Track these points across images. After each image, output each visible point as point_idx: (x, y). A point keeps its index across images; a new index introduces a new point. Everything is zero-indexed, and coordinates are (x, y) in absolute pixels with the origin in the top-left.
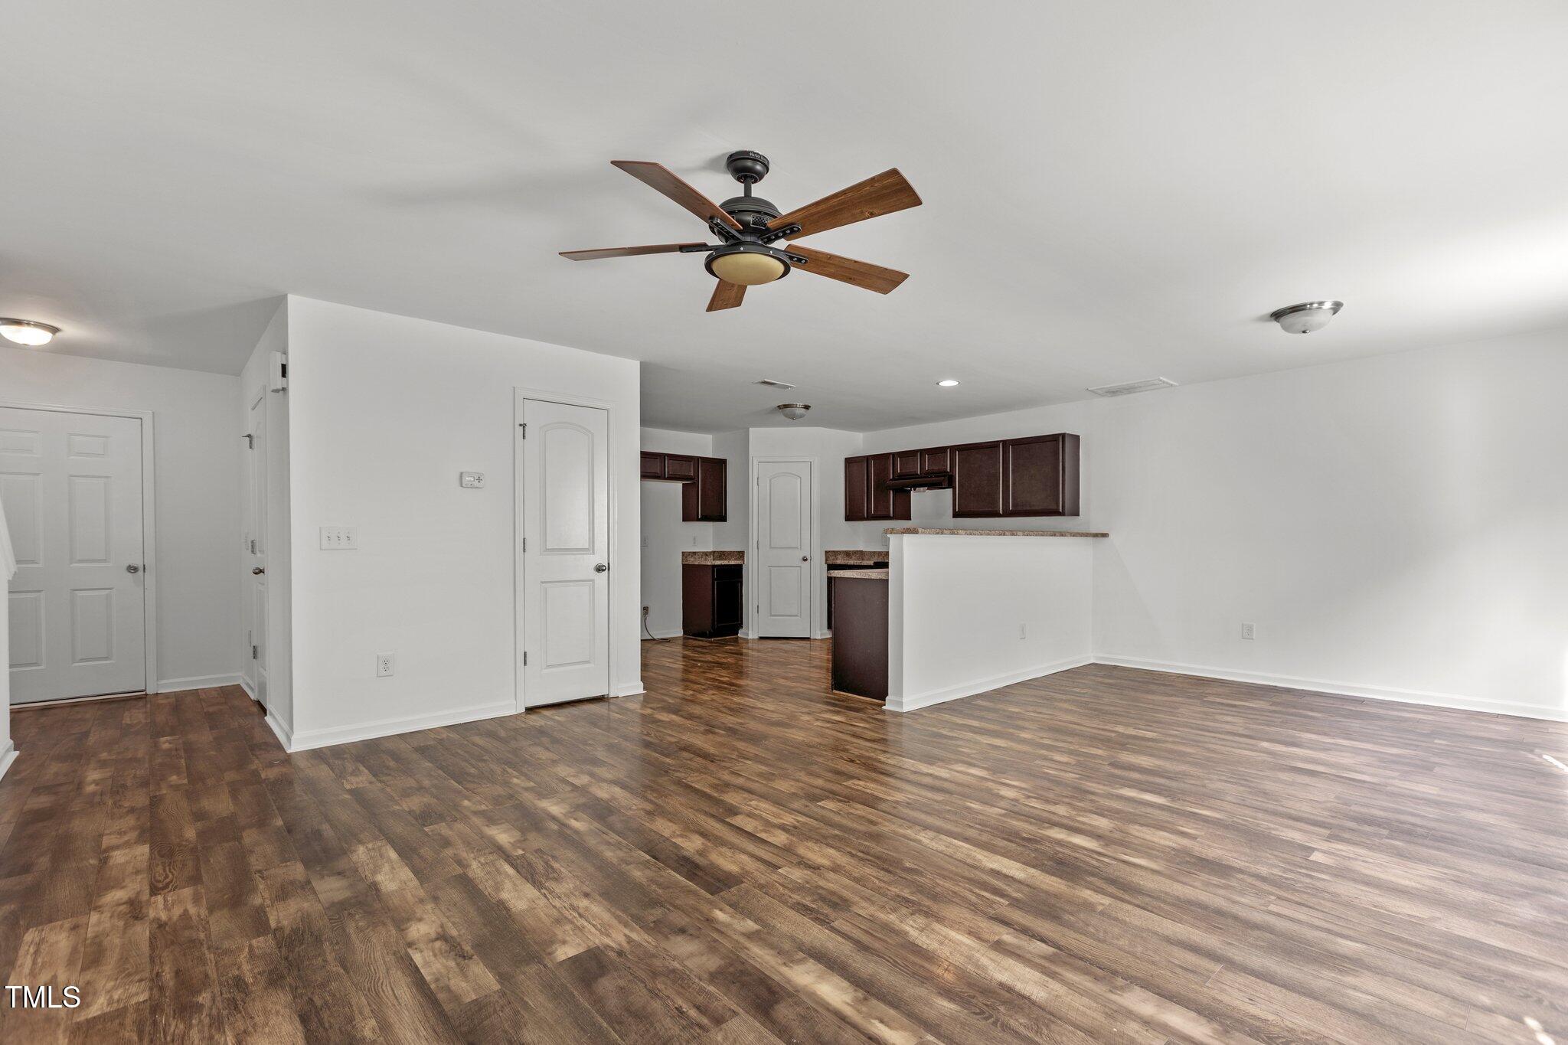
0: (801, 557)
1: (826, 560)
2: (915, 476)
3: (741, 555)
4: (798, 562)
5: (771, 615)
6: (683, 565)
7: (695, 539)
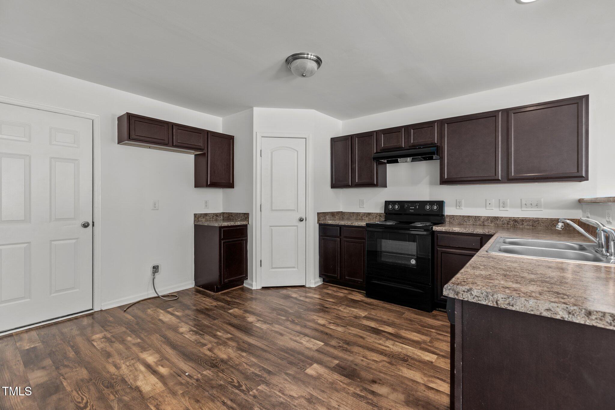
0: (298, 218)
1: (318, 220)
2: (400, 148)
3: (246, 216)
4: (296, 222)
5: (273, 268)
6: (195, 225)
7: (206, 202)
